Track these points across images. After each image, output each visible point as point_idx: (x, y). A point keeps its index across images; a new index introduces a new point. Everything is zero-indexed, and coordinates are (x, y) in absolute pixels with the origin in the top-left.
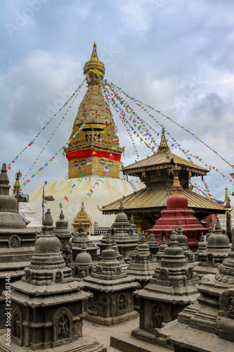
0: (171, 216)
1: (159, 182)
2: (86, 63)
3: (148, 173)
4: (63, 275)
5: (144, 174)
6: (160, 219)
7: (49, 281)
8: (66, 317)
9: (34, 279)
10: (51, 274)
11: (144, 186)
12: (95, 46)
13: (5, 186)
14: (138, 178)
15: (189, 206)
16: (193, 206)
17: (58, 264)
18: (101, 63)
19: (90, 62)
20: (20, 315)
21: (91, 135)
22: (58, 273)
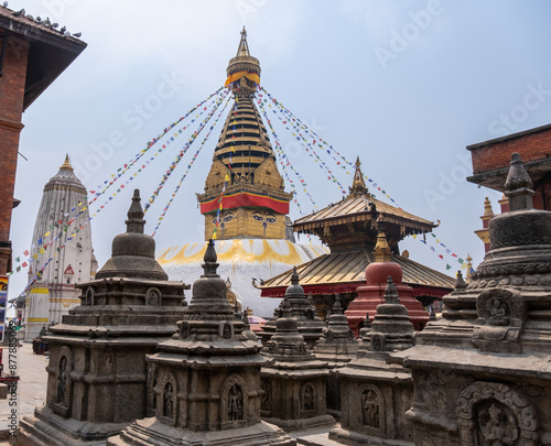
0: (374, 297)
1: (352, 243)
2: (231, 61)
3: (332, 229)
4: (233, 330)
5: (326, 231)
6: (355, 301)
7: (214, 336)
8: (239, 388)
9: (193, 333)
10: (217, 327)
11: (326, 250)
12: (244, 33)
13: (137, 220)
14: (318, 237)
15: (403, 280)
16: (411, 281)
17: (225, 313)
18: (254, 59)
19: (237, 58)
20: (174, 383)
21: (239, 174)
22: (227, 326)
